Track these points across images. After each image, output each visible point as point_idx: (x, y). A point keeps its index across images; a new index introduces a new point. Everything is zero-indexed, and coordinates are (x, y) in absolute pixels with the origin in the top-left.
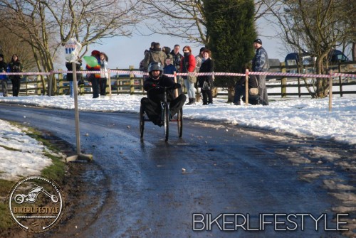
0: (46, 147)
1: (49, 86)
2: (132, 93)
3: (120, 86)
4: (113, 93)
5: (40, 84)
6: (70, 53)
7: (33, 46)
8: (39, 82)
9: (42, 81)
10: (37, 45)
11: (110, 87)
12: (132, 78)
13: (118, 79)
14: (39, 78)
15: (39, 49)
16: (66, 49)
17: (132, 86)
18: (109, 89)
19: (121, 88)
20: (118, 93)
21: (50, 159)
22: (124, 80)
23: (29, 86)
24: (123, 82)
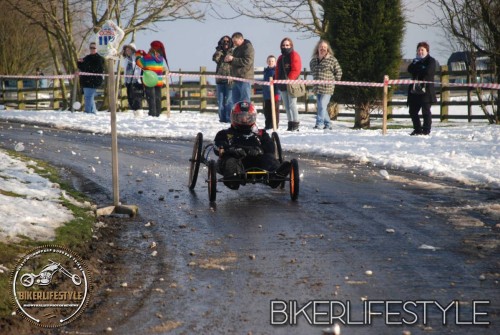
0: (64, 192)
1: (72, 96)
2: (203, 111)
3: (184, 98)
4: (172, 109)
5: (58, 92)
6: (106, 44)
7: (48, 31)
8: (56, 89)
9: (61, 88)
10: (54, 31)
11: (168, 100)
12: (203, 87)
13: (182, 87)
14: (57, 84)
15: (58, 36)
16: (100, 38)
17: (203, 99)
18: (166, 103)
19: (186, 102)
20: (181, 110)
21: (71, 211)
22: (192, 89)
23: (41, 96)
24: (189, 92)
